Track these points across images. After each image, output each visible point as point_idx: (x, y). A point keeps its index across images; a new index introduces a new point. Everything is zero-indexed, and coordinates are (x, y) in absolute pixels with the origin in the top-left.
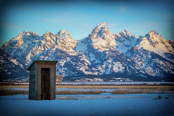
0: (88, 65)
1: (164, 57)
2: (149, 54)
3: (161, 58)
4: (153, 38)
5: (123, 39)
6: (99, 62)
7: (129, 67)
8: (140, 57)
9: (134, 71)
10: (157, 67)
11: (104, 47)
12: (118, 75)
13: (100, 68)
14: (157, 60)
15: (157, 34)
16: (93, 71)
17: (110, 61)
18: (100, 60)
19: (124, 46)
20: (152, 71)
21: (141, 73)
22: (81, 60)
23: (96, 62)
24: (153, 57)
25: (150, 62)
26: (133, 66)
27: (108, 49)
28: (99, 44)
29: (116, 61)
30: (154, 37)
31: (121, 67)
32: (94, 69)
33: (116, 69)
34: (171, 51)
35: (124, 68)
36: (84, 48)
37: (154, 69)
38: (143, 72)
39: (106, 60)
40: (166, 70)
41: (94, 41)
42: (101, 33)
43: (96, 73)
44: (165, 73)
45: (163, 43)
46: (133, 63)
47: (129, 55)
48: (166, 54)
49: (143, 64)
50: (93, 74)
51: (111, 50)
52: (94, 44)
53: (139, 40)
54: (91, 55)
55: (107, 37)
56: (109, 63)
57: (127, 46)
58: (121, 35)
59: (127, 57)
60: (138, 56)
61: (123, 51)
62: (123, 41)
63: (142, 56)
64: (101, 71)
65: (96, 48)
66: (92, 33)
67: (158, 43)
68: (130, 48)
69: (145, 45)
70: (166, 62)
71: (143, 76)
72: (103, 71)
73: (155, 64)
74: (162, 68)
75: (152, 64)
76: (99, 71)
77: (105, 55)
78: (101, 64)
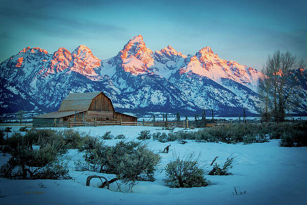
0: (117, 95)
1: (221, 83)
2: (200, 79)
3: (216, 86)
4: (205, 57)
5: (165, 58)
6: (132, 90)
7: (173, 97)
8: (188, 83)
9: (180, 103)
10: (211, 97)
11: (139, 70)
12: (158, 108)
13: (132, 99)
14: (210, 88)
15: (212, 52)
16: (123, 103)
17: (147, 89)
18: (133, 87)
19: (166, 68)
20: (204, 103)
21: (189, 106)
22: (106, 87)
23: (128, 91)
24: (205, 84)
25: (201, 90)
26: (178, 96)
27: (144, 73)
28: (132, 65)
29: (154, 89)
30: (208, 56)
31: (161, 97)
32: (124, 100)
33: (154, 101)
34: (229, 76)
35: (165, 98)
36: (111, 71)
37: (207, 100)
38: (192, 104)
39: (141, 88)
40: (222, 101)
41: (125, 60)
42: (134, 51)
43: (127, 106)
44: (220, 105)
45: (219, 64)
46: (178, 92)
47: (173, 81)
48: (223, 79)
49: (192, 93)
50: (123, 107)
51: (148, 75)
52: (126, 66)
53: (186, 61)
54: (121, 80)
55: (144, 55)
56: (146, 92)
57: (171, 68)
58: (163, 53)
59: (170, 84)
60: (185, 82)
61: (164, 74)
62: (166, 61)
63: (190, 83)
64: (134, 103)
65: (128, 71)
66: (123, 50)
67: (212, 65)
68: (174, 71)
69: (196, 67)
70: (223, 91)
71: (191, 109)
72: (137, 103)
73: (208, 93)
74: (217, 98)
75: (204, 94)
76: (131, 103)
77: (140, 80)
78: (135, 93)
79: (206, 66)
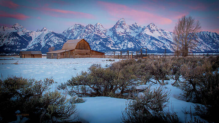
0: (113, 44)
1: (158, 39)
2: (149, 37)
3: (156, 40)
6: (120, 42)
7: (137, 45)
8: (144, 39)
9: (140, 47)
10: (154, 45)
11: (123, 33)
12: (131, 49)
13: (120, 46)
14: (154, 41)
15: (154, 25)
16: (116, 47)
17: (126, 41)
18: (120, 40)
19: (134, 32)
20: (151, 47)
21: (144, 48)
22: (109, 40)
23: (118, 42)
24: (151, 39)
25: (150, 42)
26: (140, 44)
27: (125, 34)
28: (119, 31)
29: (129, 41)
30: (152, 27)
31: (132, 45)
32: (116, 46)
33: (129, 46)
34: (162, 36)
35: (134, 45)
36: (110, 34)
37: (152, 46)
38: (145, 48)
39: (123, 41)
40: (159, 46)
41: (116, 29)
42: (121, 25)
43: (118, 49)
44: (158, 48)
45: (157, 30)
46: (139, 42)
48: (159, 37)
49: (145, 43)
50: (116, 49)
51: (127, 35)
52: (117, 31)
53: (143, 29)
54: (115, 37)
55: (125, 27)
56: (126, 43)
57: (137, 32)
58: (133, 26)
59: (136, 39)
60: (143, 38)
61: (133, 35)
62: (134, 29)
64: (121, 47)
65: (118, 33)
66: (116, 25)
67: (155, 31)
68: (138, 34)
69: (147, 32)
70: (159, 42)
71: (145, 50)
72: (122, 47)
73: (153, 43)
74: (156, 45)
75: (151, 43)
76: (119, 47)
77: (123, 38)
78: (121, 43)
79: (152, 31)
